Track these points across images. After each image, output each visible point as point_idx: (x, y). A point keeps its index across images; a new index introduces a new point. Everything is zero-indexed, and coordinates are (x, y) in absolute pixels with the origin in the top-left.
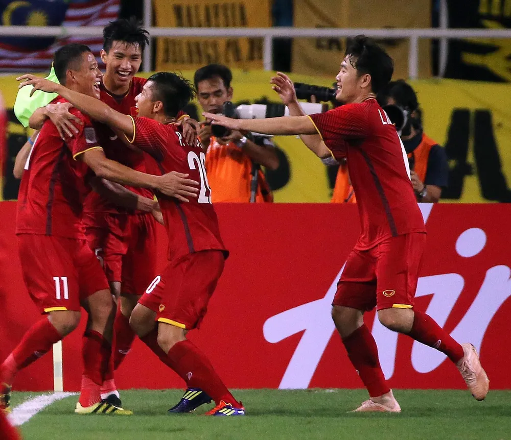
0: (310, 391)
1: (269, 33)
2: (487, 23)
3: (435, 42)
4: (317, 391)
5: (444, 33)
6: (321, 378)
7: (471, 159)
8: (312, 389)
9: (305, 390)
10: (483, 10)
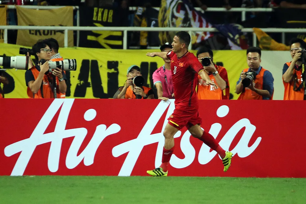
0: (24, 176)
1: (6, 28)
2: (96, 24)
3: (75, 32)
4: (27, 177)
5: (78, 28)
6: (29, 171)
7: (90, 80)
8: (25, 176)
9: (21, 176)
10: (94, 19)
